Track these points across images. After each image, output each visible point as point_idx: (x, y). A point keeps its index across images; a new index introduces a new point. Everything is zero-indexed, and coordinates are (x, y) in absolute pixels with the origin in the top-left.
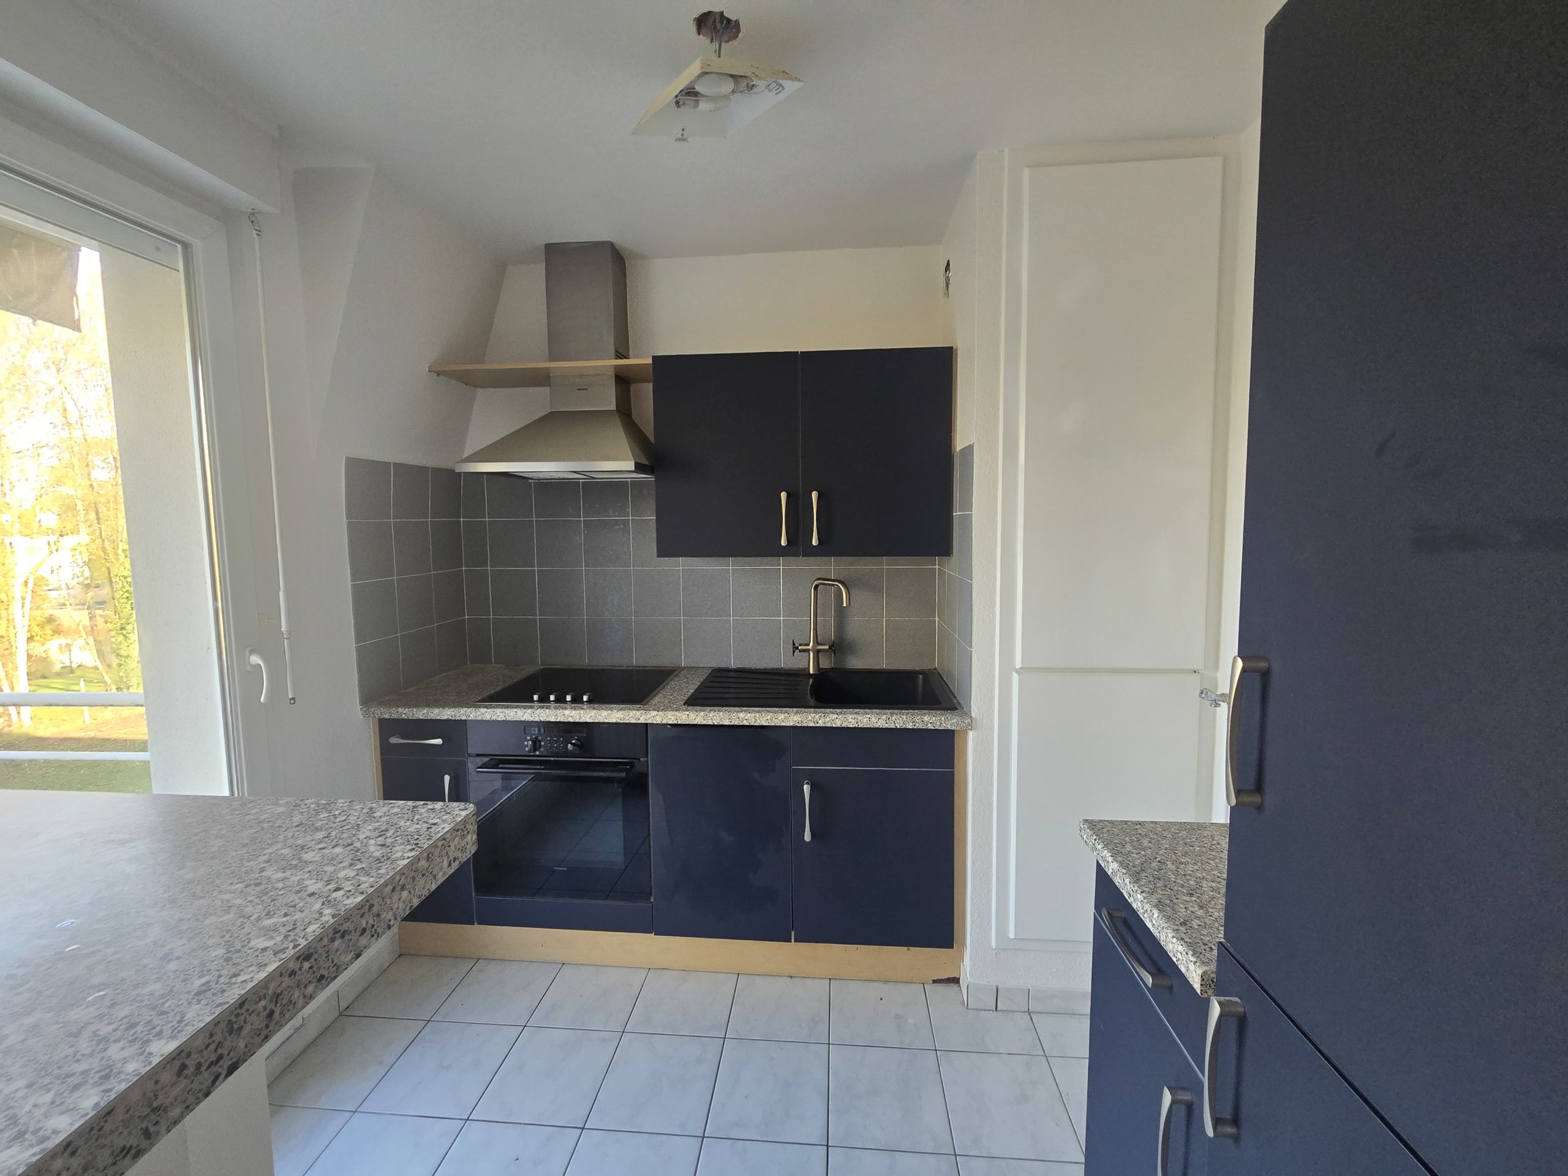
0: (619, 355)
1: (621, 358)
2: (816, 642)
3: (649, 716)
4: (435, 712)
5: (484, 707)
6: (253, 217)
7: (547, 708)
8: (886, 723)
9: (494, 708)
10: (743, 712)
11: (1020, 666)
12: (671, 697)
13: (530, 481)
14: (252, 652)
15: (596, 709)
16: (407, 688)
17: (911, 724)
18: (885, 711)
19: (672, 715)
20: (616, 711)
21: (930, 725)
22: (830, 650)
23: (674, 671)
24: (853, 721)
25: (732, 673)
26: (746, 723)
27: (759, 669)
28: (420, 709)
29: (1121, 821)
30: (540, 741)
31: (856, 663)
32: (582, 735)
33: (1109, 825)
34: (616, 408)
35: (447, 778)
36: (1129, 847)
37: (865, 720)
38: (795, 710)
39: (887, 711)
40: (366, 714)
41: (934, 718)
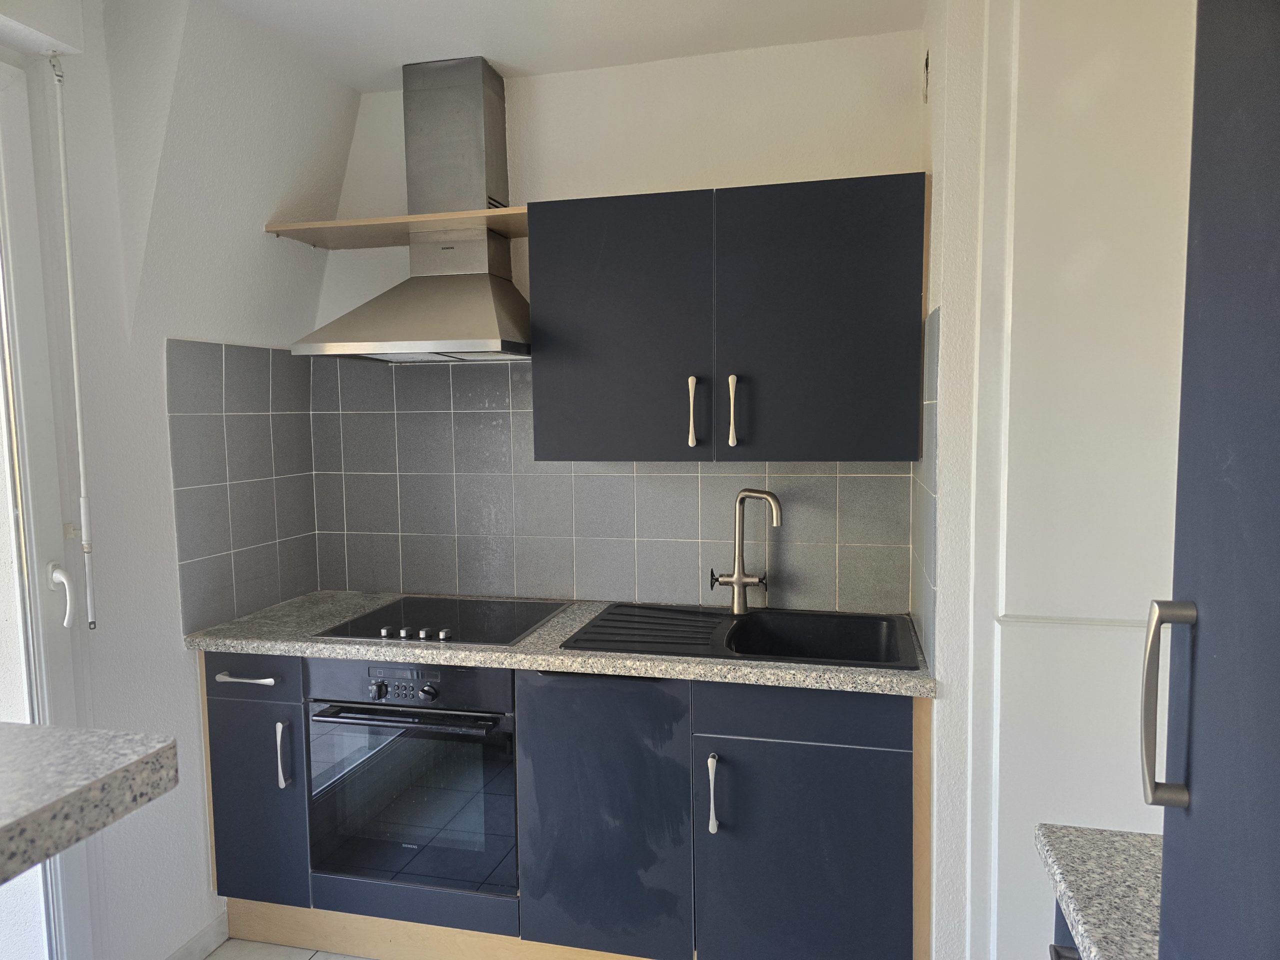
0: (493, 203)
1: (497, 207)
2: (743, 573)
3: (514, 660)
4: (266, 646)
5: (322, 642)
6: (54, 59)
7: (395, 646)
8: (817, 683)
9: (333, 643)
10: (631, 659)
11: (1004, 613)
12: (547, 637)
13: (390, 364)
14: (55, 567)
15: (452, 649)
16: (242, 616)
17: (851, 686)
18: (817, 666)
19: (542, 660)
20: (475, 652)
21: (876, 688)
22: (761, 584)
23: (562, 605)
24: (773, 678)
25: (637, 610)
26: (634, 673)
27: (671, 606)
28: (250, 642)
29: (1094, 830)
30: (386, 686)
31: (798, 602)
32: (435, 680)
33: (1075, 833)
34: (489, 270)
35: (279, 727)
36: (1091, 865)
37: (788, 677)
38: (698, 659)
39: (820, 666)
40: (190, 645)
41: (882, 679)
